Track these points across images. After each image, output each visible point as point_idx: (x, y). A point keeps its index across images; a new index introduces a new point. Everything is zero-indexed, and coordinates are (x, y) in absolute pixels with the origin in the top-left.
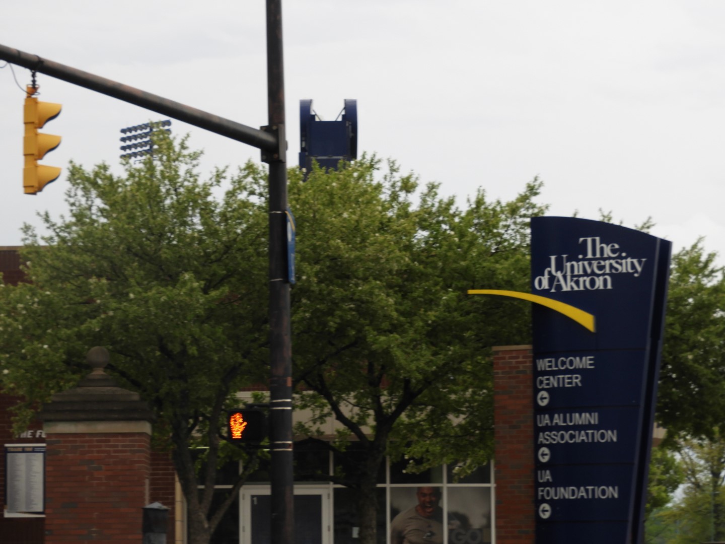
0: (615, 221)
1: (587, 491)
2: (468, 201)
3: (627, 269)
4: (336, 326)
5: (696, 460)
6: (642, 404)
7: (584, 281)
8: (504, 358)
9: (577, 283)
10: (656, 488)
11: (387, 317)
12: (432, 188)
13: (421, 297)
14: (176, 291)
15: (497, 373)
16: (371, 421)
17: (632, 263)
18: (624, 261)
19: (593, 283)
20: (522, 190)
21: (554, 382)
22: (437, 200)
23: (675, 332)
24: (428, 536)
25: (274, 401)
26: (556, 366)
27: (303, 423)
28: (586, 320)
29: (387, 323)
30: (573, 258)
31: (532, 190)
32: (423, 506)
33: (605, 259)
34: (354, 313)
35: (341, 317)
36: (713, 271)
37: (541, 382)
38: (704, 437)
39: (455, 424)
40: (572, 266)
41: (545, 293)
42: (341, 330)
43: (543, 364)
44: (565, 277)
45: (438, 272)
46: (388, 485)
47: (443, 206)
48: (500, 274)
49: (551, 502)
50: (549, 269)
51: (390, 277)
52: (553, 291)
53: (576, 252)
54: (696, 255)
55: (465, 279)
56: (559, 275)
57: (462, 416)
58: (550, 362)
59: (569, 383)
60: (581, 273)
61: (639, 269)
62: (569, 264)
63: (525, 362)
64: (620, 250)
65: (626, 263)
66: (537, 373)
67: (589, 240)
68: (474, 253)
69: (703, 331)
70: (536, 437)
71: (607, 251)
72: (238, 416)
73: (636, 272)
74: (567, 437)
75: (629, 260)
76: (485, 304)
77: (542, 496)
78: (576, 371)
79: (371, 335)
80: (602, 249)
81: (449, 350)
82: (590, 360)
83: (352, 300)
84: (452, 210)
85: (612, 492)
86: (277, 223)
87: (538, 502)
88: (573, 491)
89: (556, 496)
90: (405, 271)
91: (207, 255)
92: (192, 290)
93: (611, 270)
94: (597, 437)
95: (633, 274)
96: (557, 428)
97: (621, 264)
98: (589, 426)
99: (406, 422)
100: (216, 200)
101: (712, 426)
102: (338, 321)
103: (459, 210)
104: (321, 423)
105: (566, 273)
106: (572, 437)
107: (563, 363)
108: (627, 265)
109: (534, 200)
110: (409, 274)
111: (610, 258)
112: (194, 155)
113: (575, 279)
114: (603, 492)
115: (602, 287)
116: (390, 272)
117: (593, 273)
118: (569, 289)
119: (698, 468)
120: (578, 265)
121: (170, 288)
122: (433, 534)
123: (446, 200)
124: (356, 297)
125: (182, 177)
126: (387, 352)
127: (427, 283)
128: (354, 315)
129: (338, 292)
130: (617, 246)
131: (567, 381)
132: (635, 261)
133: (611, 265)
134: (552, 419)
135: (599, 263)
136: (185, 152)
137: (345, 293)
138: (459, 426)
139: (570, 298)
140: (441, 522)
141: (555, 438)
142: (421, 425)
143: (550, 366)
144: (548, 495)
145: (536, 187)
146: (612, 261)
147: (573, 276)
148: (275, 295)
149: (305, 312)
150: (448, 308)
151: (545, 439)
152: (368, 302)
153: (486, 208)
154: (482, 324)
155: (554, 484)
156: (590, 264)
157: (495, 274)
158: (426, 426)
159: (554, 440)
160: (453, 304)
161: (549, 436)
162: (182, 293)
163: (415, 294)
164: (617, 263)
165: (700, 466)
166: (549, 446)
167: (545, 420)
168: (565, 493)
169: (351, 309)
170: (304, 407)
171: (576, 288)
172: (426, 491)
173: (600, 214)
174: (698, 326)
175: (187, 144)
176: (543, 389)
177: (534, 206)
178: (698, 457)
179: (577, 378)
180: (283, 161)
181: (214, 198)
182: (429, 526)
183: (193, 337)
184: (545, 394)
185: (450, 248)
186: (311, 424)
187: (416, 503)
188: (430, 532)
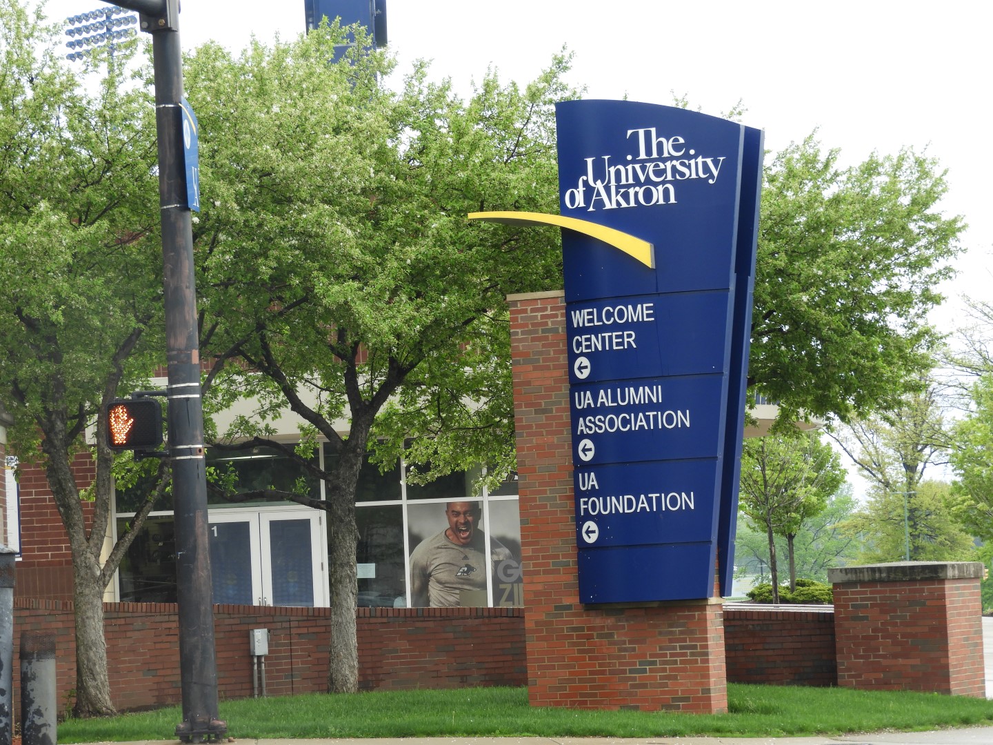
0: (692, 107)
1: (649, 501)
2: (473, 83)
3: (697, 174)
4: (270, 272)
5: (882, 449)
6: (726, 371)
7: (636, 194)
8: (525, 311)
9: (626, 196)
10: (804, 490)
11: (347, 257)
12: (420, 67)
13: (401, 226)
14: (28, 229)
15: (517, 333)
16: (347, 410)
17: (705, 165)
18: (693, 162)
19: (648, 195)
20: (548, 65)
21: (596, 343)
22: (427, 81)
23: (778, 262)
24: (464, 572)
25: (174, 386)
26: (600, 319)
27: (246, 418)
28: (640, 250)
29: (347, 266)
30: (618, 159)
31: (561, 65)
32: (455, 529)
33: (664, 160)
34: (297, 252)
35: (278, 259)
36: (836, 174)
37: (579, 344)
38: (831, 414)
39: (472, 412)
40: (618, 173)
41: (580, 213)
42: (279, 279)
43: (580, 318)
44: (607, 189)
45: (426, 190)
46: (404, 502)
47: (435, 92)
48: (514, 187)
49: (599, 519)
50: (585, 178)
51: (355, 198)
52: (591, 209)
53: (622, 150)
54: (811, 151)
55: (465, 197)
56: (599, 185)
57: (483, 399)
58: (589, 314)
59: (618, 344)
60: (631, 181)
61: (715, 173)
62: (612, 170)
63: (556, 316)
64: (687, 146)
65: (696, 163)
66: (572, 331)
67: (641, 132)
68: (477, 159)
69: (819, 260)
70: (575, 425)
71: (668, 147)
72: (120, 410)
73: (712, 176)
74: (618, 423)
75: (700, 160)
76: (495, 233)
77: (586, 510)
78: (628, 326)
79: (321, 283)
80: (660, 145)
81: (444, 301)
82: (648, 308)
83: (293, 234)
84: (450, 96)
85: (686, 500)
86: (169, 121)
87: (580, 520)
88: (630, 501)
89: (605, 509)
90: (378, 188)
91: (79, 174)
92: (49, 227)
93: (673, 176)
94: (662, 420)
95: (707, 179)
96: (604, 410)
97: (689, 167)
98: (651, 406)
99: (401, 412)
100: (87, 92)
101: (844, 399)
102: (274, 264)
103: (459, 97)
104: (275, 418)
105: (609, 182)
106: (625, 422)
107: (609, 315)
108: (698, 167)
109: (563, 78)
110: (385, 194)
111: (672, 158)
112: (54, 27)
113: (622, 190)
114: (674, 501)
115: (661, 202)
116: (353, 190)
117: (648, 181)
118: (614, 206)
119: (887, 460)
120: (627, 170)
121: (20, 224)
122: (470, 569)
123: (439, 84)
124: (298, 229)
125: (39, 61)
126: (345, 307)
127: (410, 206)
128: (297, 255)
129: (272, 222)
130: (681, 140)
131: (615, 341)
132: (709, 161)
133: (674, 168)
134: (595, 399)
135: (657, 166)
136: (42, 24)
137: (282, 223)
138: (478, 413)
139: (615, 219)
140: (483, 551)
141: (601, 424)
142: (424, 414)
143: (590, 321)
144: (594, 509)
145: (566, 59)
146: (674, 162)
147: (618, 187)
148: (169, 229)
149: (224, 253)
150: (439, 241)
151: (587, 426)
152: (317, 235)
153: (499, 94)
154: (492, 261)
155: (601, 492)
156: (643, 169)
157: (507, 189)
158: (430, 415)
159: (600, 428)
160: (447, 235)
161: (594, 423)
162: (35, 232)
163: (391, 223)
164: (683, 164)
165: (889, 457)
166: (594, 437)
167: (586, 400)
168: (618, 504)
169: (293, 247)
170: (250, 393)
171: (624, 205)
172: (458, 508)
173: (673, 98)
174: (814, 253)
175: (44, 12)
176: (582, 354)
177: (564, 88)
178: (886, 445)
179: (629, 336)
180: (174, 29)
181: (85, 90)
182: (466, 558)
183: (58, 295)
184: (585, 361)
185: (442, 154)
186: (258, 418)
187: (446, 525)
188: (467, 566)
